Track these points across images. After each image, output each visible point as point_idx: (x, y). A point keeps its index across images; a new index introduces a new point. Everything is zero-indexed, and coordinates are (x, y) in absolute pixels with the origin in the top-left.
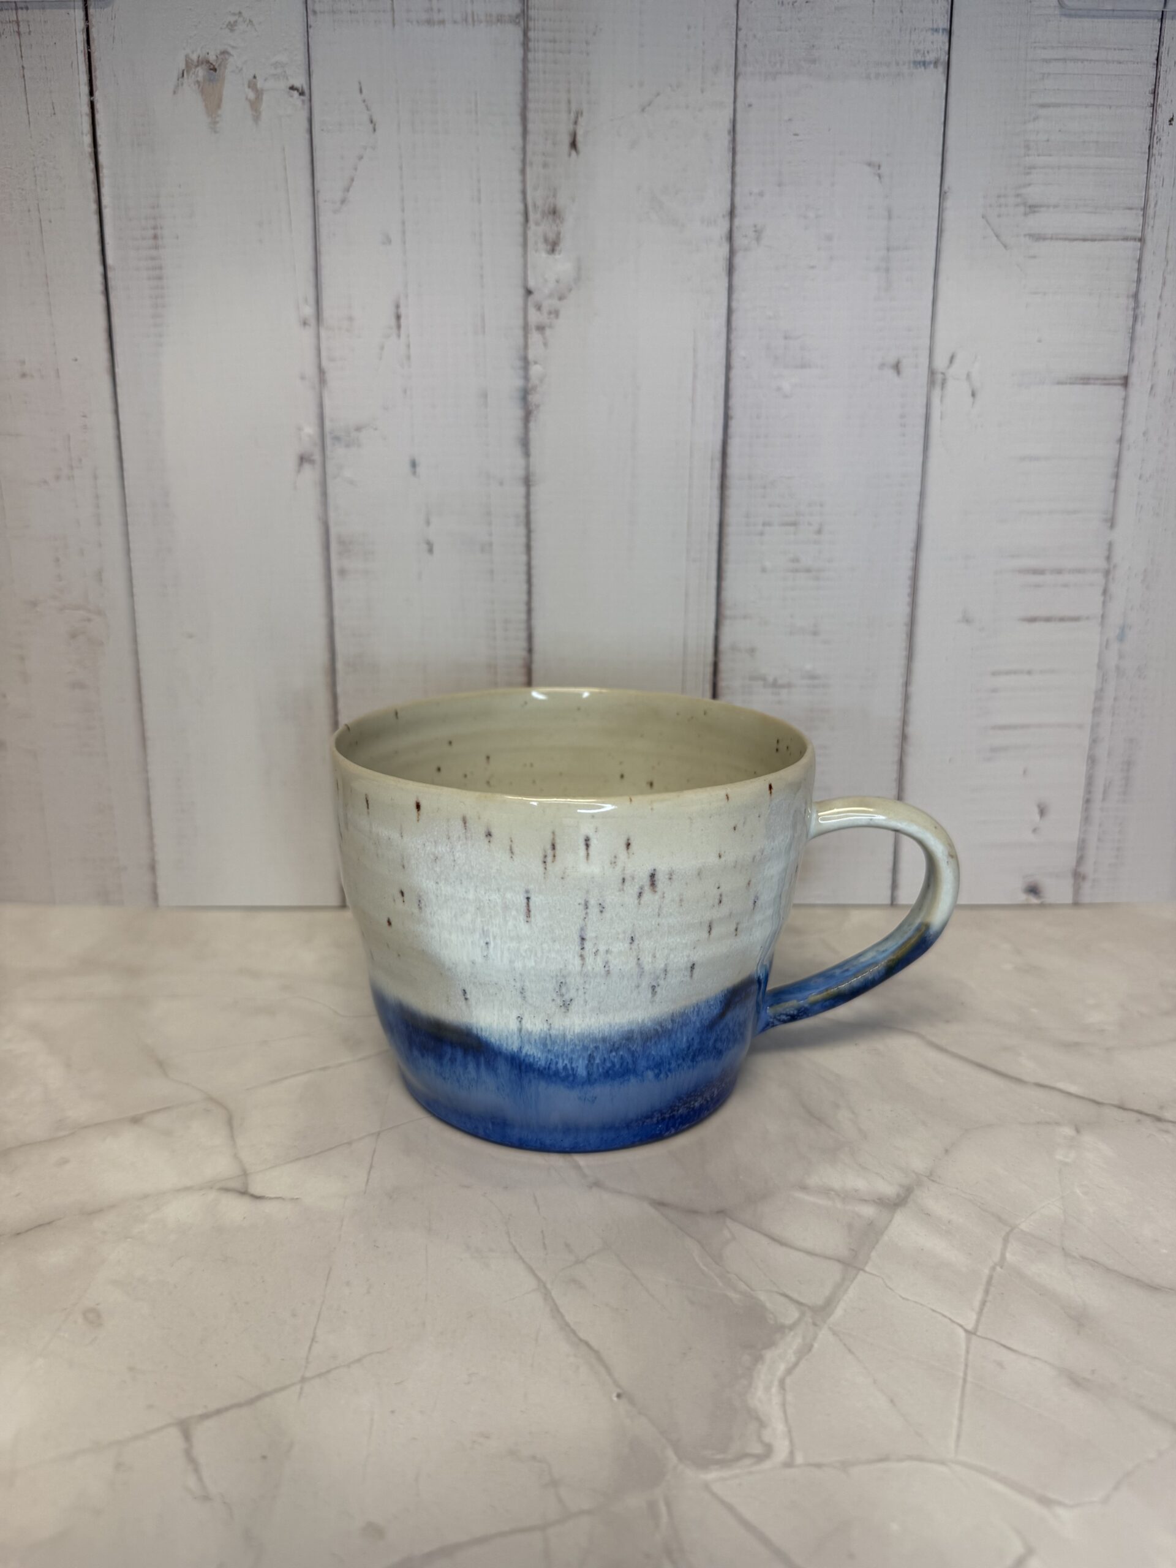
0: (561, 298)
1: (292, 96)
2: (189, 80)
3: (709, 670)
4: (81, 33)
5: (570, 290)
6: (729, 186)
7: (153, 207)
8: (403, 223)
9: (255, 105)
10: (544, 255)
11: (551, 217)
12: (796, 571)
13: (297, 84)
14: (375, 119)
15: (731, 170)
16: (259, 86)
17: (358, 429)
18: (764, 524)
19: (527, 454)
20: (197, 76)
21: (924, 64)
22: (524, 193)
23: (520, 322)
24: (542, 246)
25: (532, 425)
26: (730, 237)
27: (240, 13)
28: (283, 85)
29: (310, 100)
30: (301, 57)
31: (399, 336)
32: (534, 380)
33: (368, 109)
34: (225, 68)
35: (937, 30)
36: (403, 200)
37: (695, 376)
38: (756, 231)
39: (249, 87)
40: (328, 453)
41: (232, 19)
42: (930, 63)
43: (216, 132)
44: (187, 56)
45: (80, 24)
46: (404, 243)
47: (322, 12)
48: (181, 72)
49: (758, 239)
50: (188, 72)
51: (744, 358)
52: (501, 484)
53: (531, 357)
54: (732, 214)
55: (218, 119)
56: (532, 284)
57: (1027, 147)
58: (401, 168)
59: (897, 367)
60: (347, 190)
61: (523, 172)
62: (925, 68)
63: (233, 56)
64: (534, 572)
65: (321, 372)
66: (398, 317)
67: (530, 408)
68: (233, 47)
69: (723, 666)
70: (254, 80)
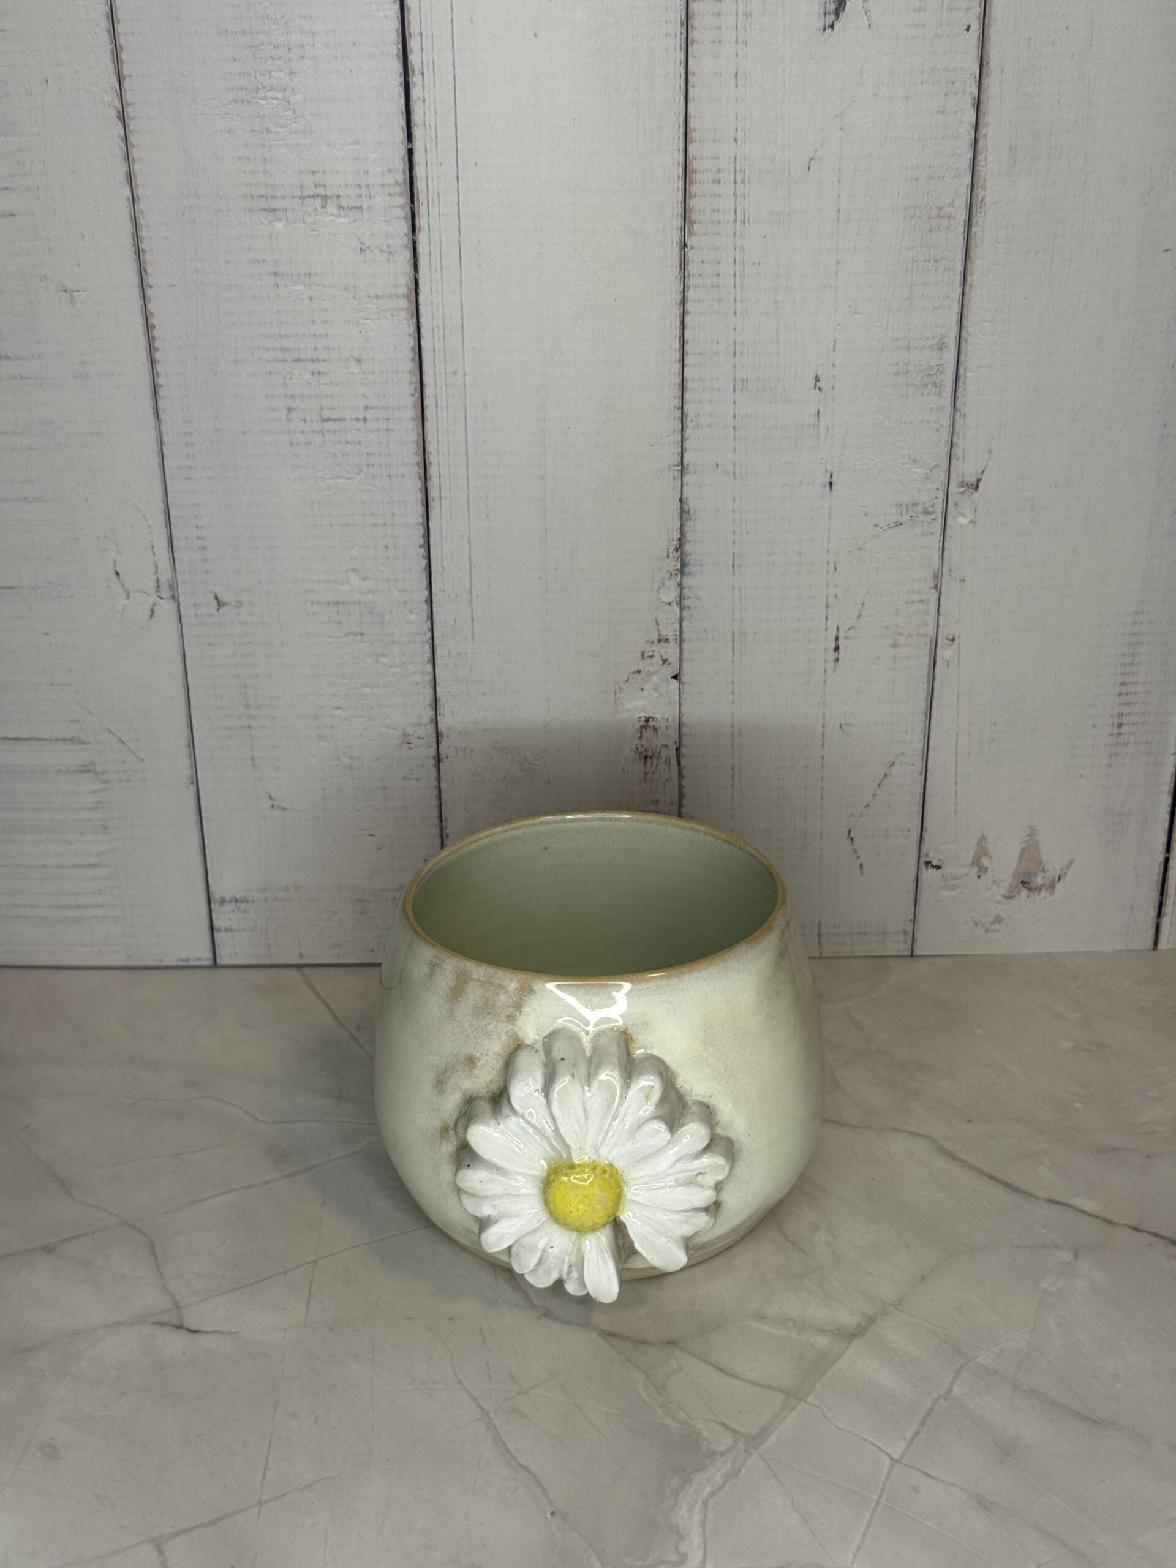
0: (639, 672)
1: (939, 860)
2: (1053, 872)
3: (421, 222)
4: (1167, 912)
5: (627, 681)
6: (442, 786)
7: (1117, 754)
8: (823, 745)
9: (982, 850)
10: (657, 715)
11: (650, 754)
12: (312, 360)
13: (932, 871)
14: (850, 840)
15: (443, 801)
16: (976, 869)
17: (899, 524)
18: (365, 419)
19: (681, 500)
20: (1044, 877)
21: (236, 901)
22: (680, 775)
23: (685, 646)
24: (663, 725)
25: (676, 535)
26: (438, 735)
27: (987, 931)
28: (947, 870)
29: (919, 857)
30: (925, 895)
31: (838, 630)
32: (673, 583)
33: (855, 851)
34: (1011, 885)
35: (227, 930)
36: (822, 766)
37: (471, 592)
38: (408, 743)
39: (987, 868)
40: (942, 496)
41: (997, 926)
42: (230, 901)
43: (1031, 827)
44: (1052, 893)
45: (1166, 921)
46: (824, 726)
47: (895, 933)
48: (1061, 880)
49: (406, 735)
50: (1053, 880)
51: (411, 612)
52: (717, 465)
53: (678, 610)
54: (438, 759)
55: (1028, 838)
56: (675, 684)
57: (104, 827)
58: (822, 798)
59: (220, 604)
60: (886, 774)
61: (681, 795)
62: (235, 897)
63: (1001, 895)
64: (678, 355)
65: (937, 588)
66: (837, 649)
67: (676, 555)
68: (999, 902)
69: (405, 227)
70: (980, 874)
